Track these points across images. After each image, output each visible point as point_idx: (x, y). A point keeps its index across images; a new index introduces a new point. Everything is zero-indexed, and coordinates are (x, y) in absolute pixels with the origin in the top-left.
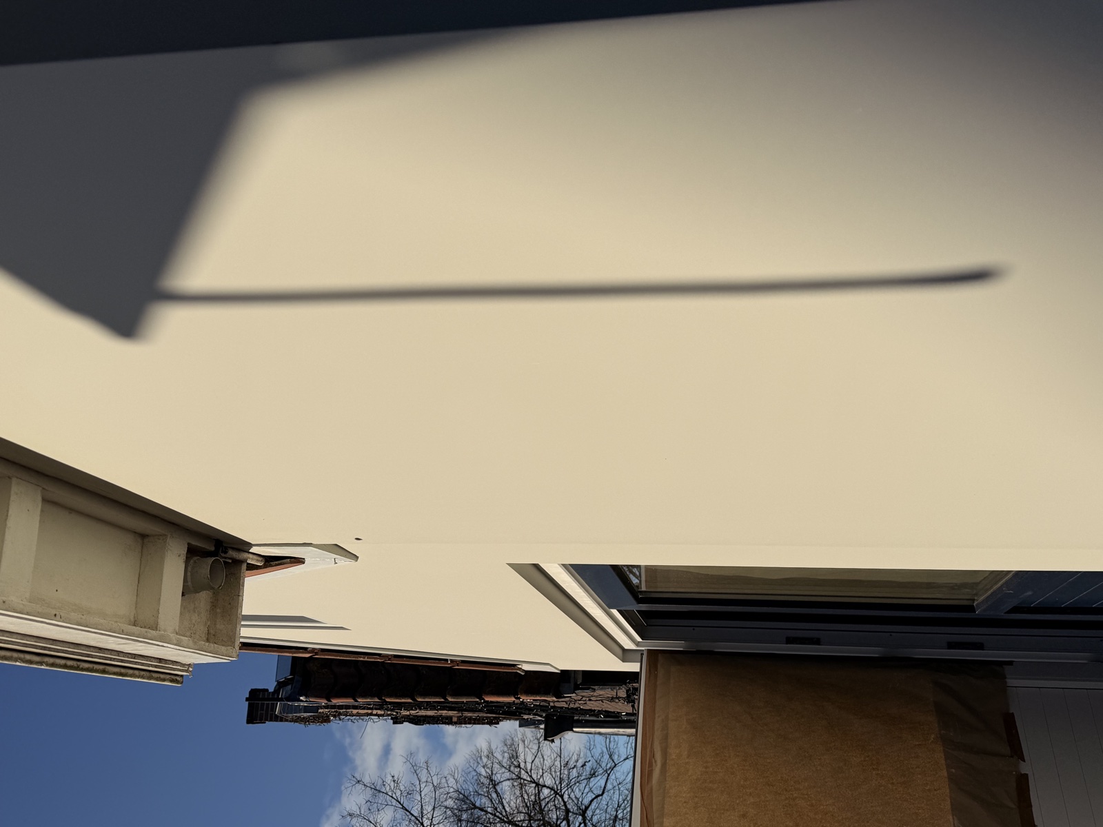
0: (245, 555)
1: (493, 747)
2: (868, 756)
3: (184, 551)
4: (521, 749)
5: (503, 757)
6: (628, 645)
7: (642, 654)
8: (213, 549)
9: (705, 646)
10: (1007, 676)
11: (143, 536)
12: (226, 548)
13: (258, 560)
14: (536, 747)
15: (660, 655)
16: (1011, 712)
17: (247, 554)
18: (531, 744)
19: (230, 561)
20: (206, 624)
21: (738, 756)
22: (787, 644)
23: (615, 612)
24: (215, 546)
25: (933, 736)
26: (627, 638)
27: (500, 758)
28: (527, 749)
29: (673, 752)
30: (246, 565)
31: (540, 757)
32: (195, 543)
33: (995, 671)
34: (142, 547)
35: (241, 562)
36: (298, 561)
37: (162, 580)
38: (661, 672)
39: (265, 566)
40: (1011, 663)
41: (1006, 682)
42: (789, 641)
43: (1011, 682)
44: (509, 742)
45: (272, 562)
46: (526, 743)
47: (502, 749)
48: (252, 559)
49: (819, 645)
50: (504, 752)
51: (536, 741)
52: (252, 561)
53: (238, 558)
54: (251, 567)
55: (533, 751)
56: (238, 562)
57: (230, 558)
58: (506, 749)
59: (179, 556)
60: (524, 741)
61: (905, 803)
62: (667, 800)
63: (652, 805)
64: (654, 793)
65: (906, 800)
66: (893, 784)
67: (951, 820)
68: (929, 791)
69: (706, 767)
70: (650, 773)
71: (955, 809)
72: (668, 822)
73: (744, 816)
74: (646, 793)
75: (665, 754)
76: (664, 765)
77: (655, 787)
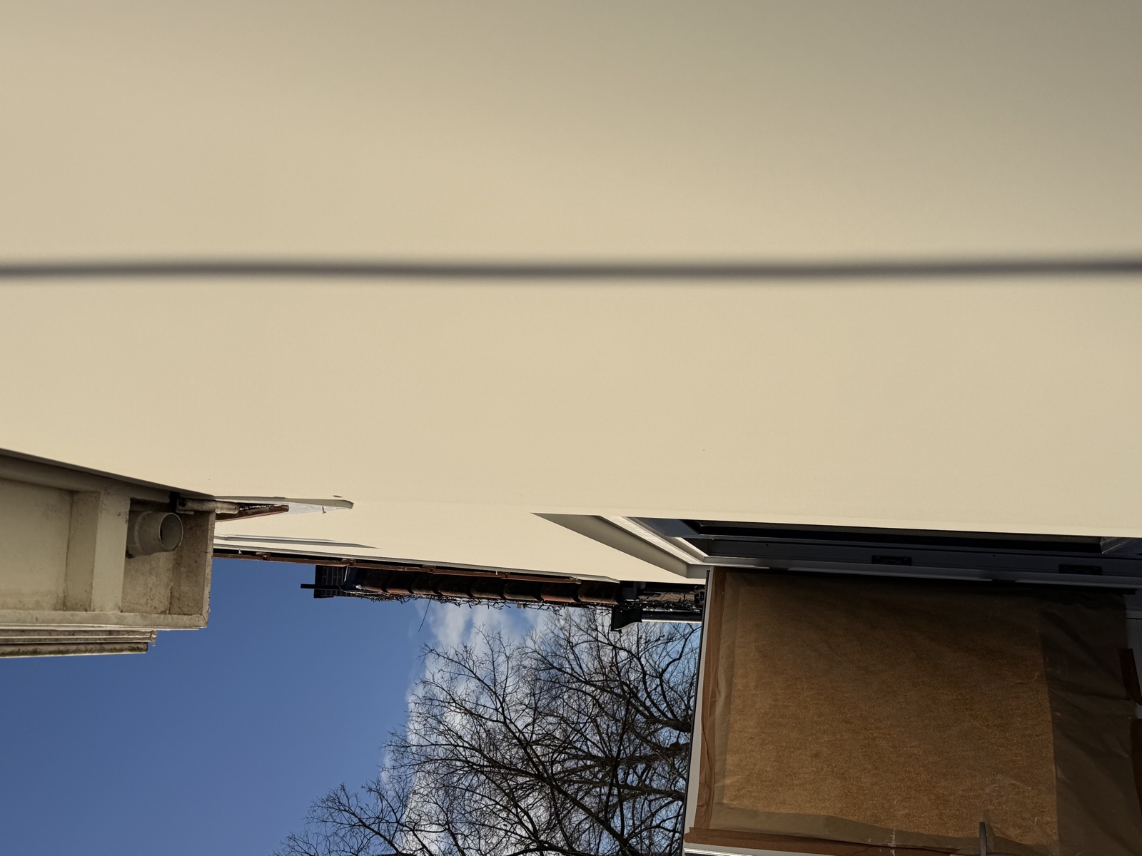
0: (211, 506)
2: (962, 694)
3: (125, 508)
5: (581, 620)
6: (691, 560)
7: (708, 572)
9: (781, 564)
10: (1127, 607)
11: (72, 492)
12: (184, 500)
13: (229, 509)
15: (728, 574)
16: (1131, 649)
17: (214, 503)
19: (192, 513)
20: (168, 586)
21: (812, 688)
22: (873, 563)
24: (170, 497)
25: (1037, 674)
26: (693, 556)
27: (578, 620)
29: (739, 683)
30: (215, 514)
32: (139, 497)
33: (1113, 600)
34: (72, 506)
35: (208, 513)
36: (280, 508)
37: (95, 548)
38: (729, 593)
39: (240, 515)
40: (1132, 591)
41: (1125, 614)
42: (876, 560)
43: (1132, 613)
45: (247, 510)
48: (222, 509)
49: (910, 565)
53: (201, 510)
57: (191, 511)
59: (119, 515)
61: (1001, 749)
62: (731, 735)
63: (714, 740)
64: (716, 727)
65: (1002, 746)
66: (988, 726)
67: (1054, 770)
68: (1030, 736)
69: (776, 700)
70: (713, 704)
71: (1059, 758)
72: (731, 760)
73: (817, 755)
74: (707, 726)
75: (730, 684)
76: (728, 697)
77: (718, 721)
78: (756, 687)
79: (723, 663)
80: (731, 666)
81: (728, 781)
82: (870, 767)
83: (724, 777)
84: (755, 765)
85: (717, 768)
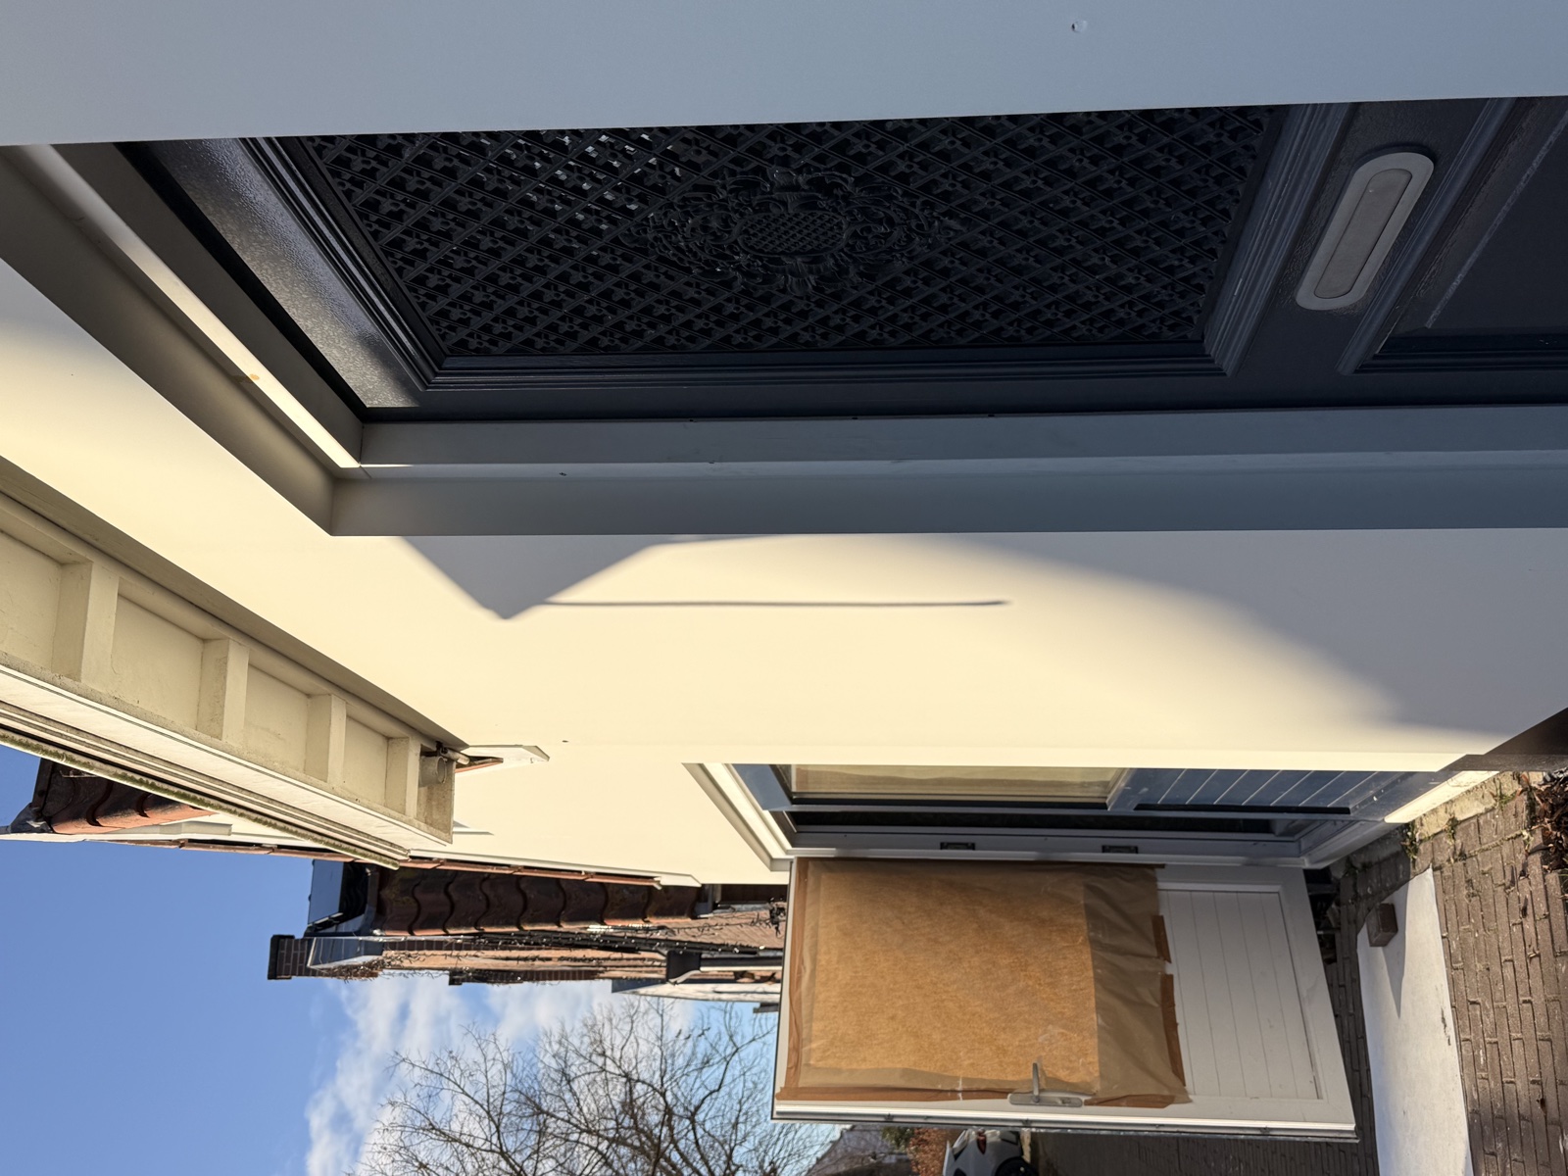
0: (457, 755)
1: (568, 1029)
2: (1017, 958)
3: (419, 752)
4: (606, 1031)
5: (582, 1043)
6: (777, 853)
7: (792, 863)
8: (435, 749)
9: (859, 851)
10: (1159, 879)
11: (388, 739)
12: (445, 749)
13: (466, 760)
14: (628, 1028)
15: (811, 863)
16: (1161, 914)
18: (621, 1023)
19: (448, 759)
21: (888, 960)
22: (939, 849)
23: (767, 814)
24: (438, 747)
25: (1082, 938)
26: (777, 844)
27: (576, 1043)
28: (615, 1031)
29: (823, 959)
30: (457, 763)
31: (634, 1040)
33: (1146, 873)
34: (388, 747)
35: (453, 760)
36: (497, 760)
38: (811, 880)
39: (470, 765)
40: (1162, 866)
41: (1156, 885)
42: (942, 846)
43: (1161, 885)
44: (590, 1023)
45: (475, 761)
46: (614, 1022)
47: (580, 1031)
48: (461, 759)
49: (972, 849)
50: (583, 1036)
51: (628, 1020)
52: (463, 761)
53: (453, 757)
54: (460, 766)
55: (624, 1033)
56: (451, 760)
57: (446, 757)
58: (585, 1031)
59: (416, 755)
60: (610, 1020)
61: (1052, 1003)
62: (816, 1005)
63: (800, 1011)
64: (803, 997)
65: (1052, 1000)
66: (1040, 984)
67: (1095, 1018)
68: (1075, 990)
69: (856, 972)
70: (799, 979)
71: (1101, 1008)
72: (817, 1026)
73: (893, 1018)
74: (795, 998)
75: (814, 961)
76: (813, 971)
77: (804, 994)
78: (838, 962)
79: (807, 943)
80: (815, 945)
81: (814, 1045)
82: (939, 1025)
83: (810, 1041)
84: (838, 1029)
85: (804, 1035)
